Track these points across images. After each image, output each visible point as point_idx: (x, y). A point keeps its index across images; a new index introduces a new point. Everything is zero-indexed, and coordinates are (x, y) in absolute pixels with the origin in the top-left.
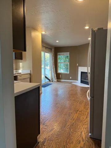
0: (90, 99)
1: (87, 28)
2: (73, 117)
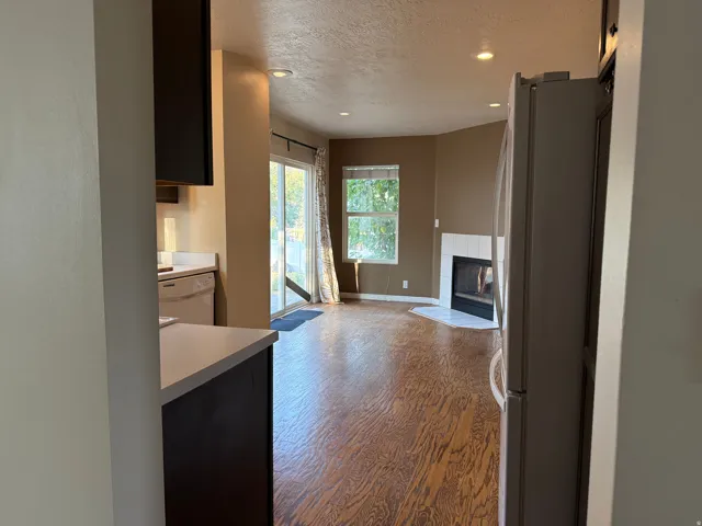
0: (510, 400)
2: (423, 480)
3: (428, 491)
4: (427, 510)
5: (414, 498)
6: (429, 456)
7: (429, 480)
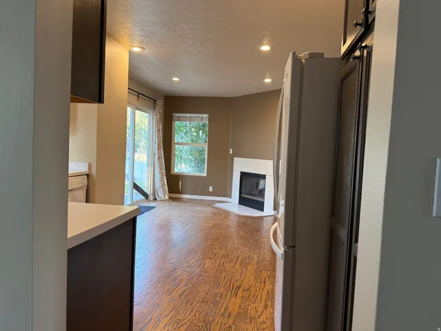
1: (265, 48)
2: (227, 308)
3: (229, 315)
4: (230, 327)
5: (221, 320)
6: (229, 294)
7: (230, 308)
